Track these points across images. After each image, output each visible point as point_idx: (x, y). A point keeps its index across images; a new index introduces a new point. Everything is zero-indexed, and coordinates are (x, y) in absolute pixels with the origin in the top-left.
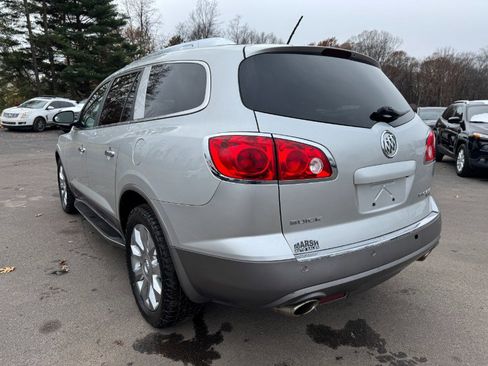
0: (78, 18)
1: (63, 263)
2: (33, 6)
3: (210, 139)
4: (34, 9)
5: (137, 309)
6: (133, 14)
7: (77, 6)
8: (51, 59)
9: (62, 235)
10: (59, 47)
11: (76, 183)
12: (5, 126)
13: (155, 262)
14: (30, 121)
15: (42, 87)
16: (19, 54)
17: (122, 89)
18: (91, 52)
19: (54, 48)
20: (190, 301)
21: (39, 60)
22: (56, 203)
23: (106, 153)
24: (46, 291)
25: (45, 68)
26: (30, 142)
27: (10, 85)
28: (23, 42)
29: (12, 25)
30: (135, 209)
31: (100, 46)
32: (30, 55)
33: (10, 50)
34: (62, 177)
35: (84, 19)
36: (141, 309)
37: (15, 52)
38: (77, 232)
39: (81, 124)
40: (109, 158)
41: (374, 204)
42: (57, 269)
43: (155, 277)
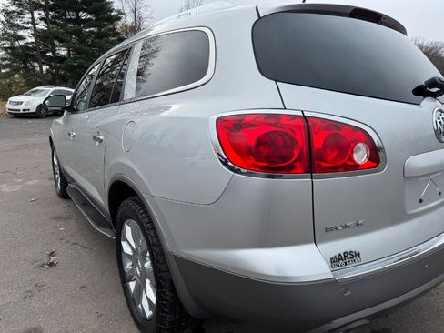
0: (77, 14)
1: (52, 254)
2: (37, 3)
3: (218, 120)
4: (38, 7)
5: (129, 314)
6: (127, 10)
7: (76, 3)
8: (54, 52)
9: (54, 221)
10: (61, 41)
11: (68, 169)
12: (11, 114)
13: (148, 264)
14: (33, 109)
15: (46, 78)
16: (25, 48)
17: (114, 72)
18: (90, 46)
19: (56, 42)
20: (189, 315)
21: (43, 54)
22: (51, 187)
23: (95, 138)
24: (31, 288)
25: (48, 61)
26: (32, 128)
27: (17, 76)
28: (28, 37)
29: (18, 22)
30: (126, 202)
31: (97, 40)
32: (35, 49)
33: (17, 44)
34: (55, 162)
35: (83, 15)
36: (132, 315)
37: (21, 47)
38: (69, 218)
39: (72, 109)
40: (97, 143)
41: (421, 201)
42: (46, 261)
43: (148, 281)
